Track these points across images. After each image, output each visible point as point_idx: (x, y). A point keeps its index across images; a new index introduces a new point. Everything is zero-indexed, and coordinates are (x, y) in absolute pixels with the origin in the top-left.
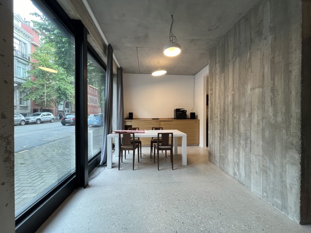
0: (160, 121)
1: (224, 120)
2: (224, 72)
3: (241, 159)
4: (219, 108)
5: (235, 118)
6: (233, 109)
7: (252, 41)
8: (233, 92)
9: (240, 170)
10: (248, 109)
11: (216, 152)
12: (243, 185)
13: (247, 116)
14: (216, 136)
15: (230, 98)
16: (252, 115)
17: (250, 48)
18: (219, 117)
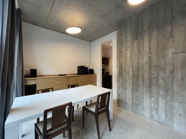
0: (69, 77)
1: (138, 76)
2: (137, 39)
3: (160, 105)
4: (131, 66)
5: (152, 74)
6: (150, 68)
7: (173, 18)
8: (149, 55)
9: (159, 114)
10: (169, 68)
11: (127, 100)
12: (164, 124)
13: (168, 73)
14: (128, 87)
15: (145, 59)
16: (175, 73)
17: (171, 23)
18: (131, 73)
